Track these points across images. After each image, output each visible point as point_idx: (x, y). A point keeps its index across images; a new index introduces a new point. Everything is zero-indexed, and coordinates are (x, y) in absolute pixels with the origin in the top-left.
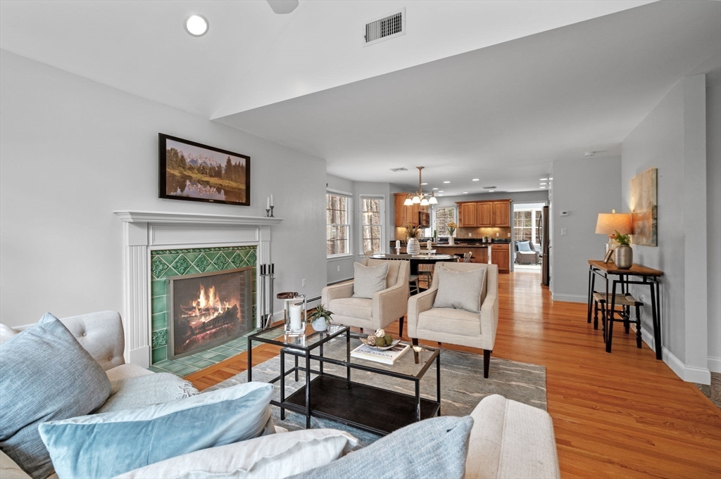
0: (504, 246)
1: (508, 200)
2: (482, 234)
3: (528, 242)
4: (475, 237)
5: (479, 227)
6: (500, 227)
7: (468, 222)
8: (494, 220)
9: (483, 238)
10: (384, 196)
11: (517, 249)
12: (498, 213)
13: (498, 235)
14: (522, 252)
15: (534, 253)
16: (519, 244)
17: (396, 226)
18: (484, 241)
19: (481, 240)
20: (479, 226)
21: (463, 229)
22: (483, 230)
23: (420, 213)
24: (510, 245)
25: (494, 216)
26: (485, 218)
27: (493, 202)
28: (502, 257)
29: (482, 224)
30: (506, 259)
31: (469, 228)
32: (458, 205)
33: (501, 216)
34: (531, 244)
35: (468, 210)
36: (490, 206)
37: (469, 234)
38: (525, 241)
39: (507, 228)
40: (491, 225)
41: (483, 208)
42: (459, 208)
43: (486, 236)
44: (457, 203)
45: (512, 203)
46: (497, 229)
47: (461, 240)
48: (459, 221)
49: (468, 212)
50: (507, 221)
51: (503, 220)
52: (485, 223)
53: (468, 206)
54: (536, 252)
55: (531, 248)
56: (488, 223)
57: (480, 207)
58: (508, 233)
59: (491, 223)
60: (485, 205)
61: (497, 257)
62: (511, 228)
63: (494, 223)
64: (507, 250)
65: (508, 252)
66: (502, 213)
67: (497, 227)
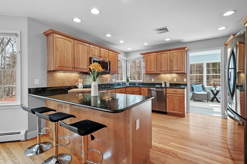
0: (179, 91)
1: (184, 48)
2: (161, 79)
3: (201, 85)
4: (157, 82)
5: (159, 74)
6: (177, 73)
7: (150, 69)
8: (171, 67)
9: (163, 82)
10: (18, 33)
11: (193, 89)
12: (175, 61)
13: (175, 80)
14: (196, 92)
15: (206, 93)
16: (194, 86)
17: (50, 72)
18: (163, 86)
19: (161, 84)
20: (158, 72)
21: (148, 76)
22: (163, 76)
23: (90, 58)
24: (185, 89)
25: (171, 63)
26: (163, 65)
27: (170, 51)
28: (178, 101)
29: (162, 71)
30: (182, 104)
31: (151, 74)
32: (143, 56)
33: (177, 64)
34: (203, 87)
35: (150, 60)
36: (168, 55)
37: (152, 79)
38: (199, 84)
39: (183, 74)
40: (168, 72)
41: (162, 58)
42: (144, 59)
43: (165, 81)
44: (142, 54)
45: (188, 51)
46: (174, 75)
47: (146, 84)
48: (144, 69)
49: (150, 62)
50: (183, 68)
51: (179, 67)
52: (164, 70)
53: (150, 57)
54: (208, 92)
55: (203, 89)
56: (166, 70)
57: (159, 56)
58: (184, 79)
59: (169, 70)
60: (163, 54)
61: (173, 101)
62: (186, 74)
63: (171, 69)
64: (183, 94)
65: (184, 97)
66: (178, 60)
67: (174, 73)
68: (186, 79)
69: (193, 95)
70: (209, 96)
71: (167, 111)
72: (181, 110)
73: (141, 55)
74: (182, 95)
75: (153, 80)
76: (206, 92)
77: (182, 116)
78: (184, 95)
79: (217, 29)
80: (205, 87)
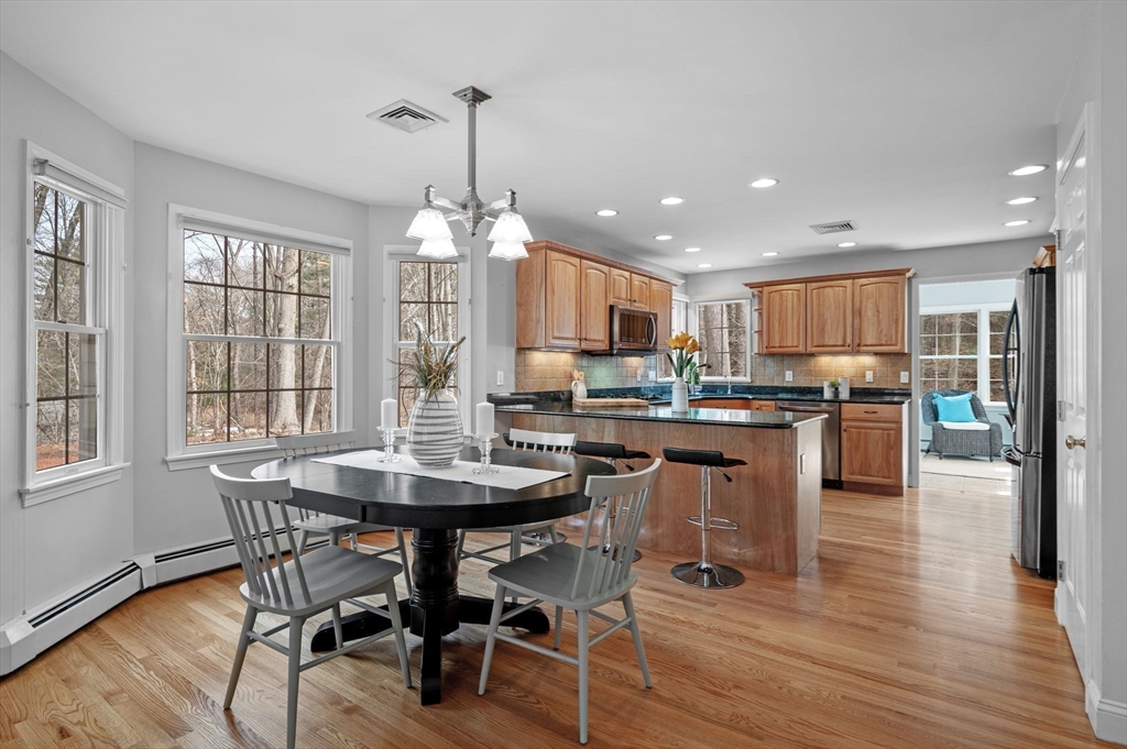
0: (884, 410)
1: (900, 273)
2: (820, 374)
3: (967, 397)
4: (803, 383)
5: (812, 355)
6: (876, 354)
7: (781, 341)
8: (858, 332)
9: (826, 385)
11: (934, 413)
12: (869, 313)
13: (869, 376)
14: (947, 425)
15: (987, 427)
16: (940, 401)
17: (522, 350)
18: (828, 395)
19: (820, 391)
20: (811, 349)
21: (769, 361)
22: (825, 361)
23: (611, 307)
24: (905, 407)
25: (856, 321)
26: (828, 327)
27: (854, 278)
28: (880, 444)
29: (823, 346)
30: (892, 452)
31: (783, 355)
32: (755, 291)
33: (879, 322)
34: (975, 403)
35: (781, 305)
36: (845, 292)
37: (787, 372)
38: (959, 393)
39: (898, 358)
40: (847, 348)
41: (824, 300)
42: (756, 300)
43: (833, 379)
44: (752, 286)
45: (913, 280)
46: (867, 360)
47: (762, 391)
48: (756, 336)
49: (780, 311)
50: (897, 337)
51: (884, 333)
52: (831, 343)
53: (781, 295)
54: (992, 425)
55: (975, 414)
56: (840, 343)
57: (814, 295)
58: (902, 373)
59: (849, 341)
60: (830, 290)
61: (862, 444)
62: (909, 355)
63: (857, 341)
64: (896, 422)
65: (899, 431)
66: (881, 310)
67: (867, 353)
68: (907, 373)
69: (934, 434)
70: (998, 439)
71: (843, 479)
72: (889, 471)
73: (748, 288)
74: (893, 425)
75: (789, 376)
76: (988, 422)
77: (894, 491)
78: (899, 422)
79: (1003, 224)
80: (984, 404)
